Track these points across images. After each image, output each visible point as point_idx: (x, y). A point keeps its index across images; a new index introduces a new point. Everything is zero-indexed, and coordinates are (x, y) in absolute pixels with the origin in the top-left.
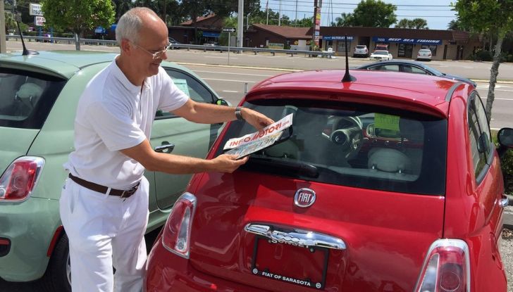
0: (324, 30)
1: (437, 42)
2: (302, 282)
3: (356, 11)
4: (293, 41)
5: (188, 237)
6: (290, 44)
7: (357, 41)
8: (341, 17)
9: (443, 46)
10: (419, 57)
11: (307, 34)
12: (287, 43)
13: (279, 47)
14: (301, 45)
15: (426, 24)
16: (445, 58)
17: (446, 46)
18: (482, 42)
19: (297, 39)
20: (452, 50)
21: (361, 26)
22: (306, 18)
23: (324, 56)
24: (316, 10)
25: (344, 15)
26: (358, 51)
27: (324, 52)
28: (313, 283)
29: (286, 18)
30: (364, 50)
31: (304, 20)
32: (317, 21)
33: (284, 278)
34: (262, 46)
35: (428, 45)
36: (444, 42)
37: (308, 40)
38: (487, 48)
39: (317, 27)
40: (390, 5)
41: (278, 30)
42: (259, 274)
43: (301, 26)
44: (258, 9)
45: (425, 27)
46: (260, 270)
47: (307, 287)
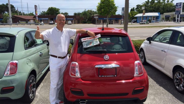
0: (39, 17)
1: (72, 19)
2: (112, 76)
3: (48, 10)
4: (29, 20)
5: (79, 72)
6: (28, 21)
7: (49, 20)
8: (42, 12)
9: (74, 20)
10: (68, 23)
11: (33, 18)
12: (27, 21)
13: (24, 22)
14: (32, 21)
15: (68, 14)
16: (75, 23)
17: (75, 20)
18: (84, 19)
19: (30, 20)
20: (76, 21)
21: (50, 15)
22: (31, 13)
23: (41, 24)
24: (36, 10)
25: (43, 12)
26: (50, 22)
27: (40, 23)
28: (114, 75)
29: (23, 13)
30: (52, 22)
31: (30, 14)
32: (37, 14)
33: (107, 76)
34: (18, 22)
35: (70, 20)
36: (74, 19)
37: (33, 20)
38: (85, 20)
39: (37, 16)
40: (58, 9)
41: (23, 17)
42: (101, 77)
43: (30, 16)
44: (15, 10)
45: (68, 15)
46: (101, 76)
47: (113, 77)
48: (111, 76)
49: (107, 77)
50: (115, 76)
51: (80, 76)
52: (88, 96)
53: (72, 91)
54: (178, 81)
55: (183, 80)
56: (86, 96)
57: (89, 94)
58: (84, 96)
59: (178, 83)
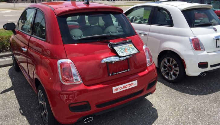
28: (127, 70)
46: (112, 74)
47: (126, 72)
48: (124, 72)
49: (119, 73)
50: (129, 70)
51: (81, 81)
52: (97, 109)
53: (71, 107)
54: (166, 69)
55: (174, 67)
56: (94, 109)
57: (98, 106)
58: (90, 109)
59: (167, 71)
